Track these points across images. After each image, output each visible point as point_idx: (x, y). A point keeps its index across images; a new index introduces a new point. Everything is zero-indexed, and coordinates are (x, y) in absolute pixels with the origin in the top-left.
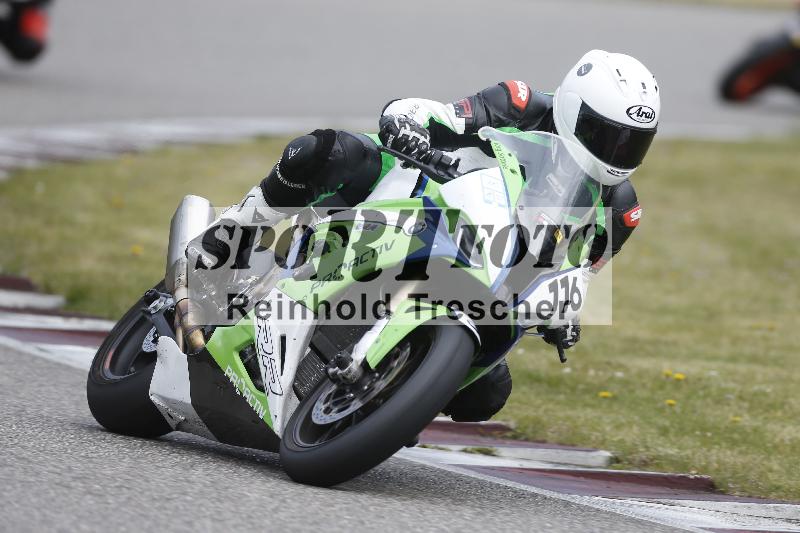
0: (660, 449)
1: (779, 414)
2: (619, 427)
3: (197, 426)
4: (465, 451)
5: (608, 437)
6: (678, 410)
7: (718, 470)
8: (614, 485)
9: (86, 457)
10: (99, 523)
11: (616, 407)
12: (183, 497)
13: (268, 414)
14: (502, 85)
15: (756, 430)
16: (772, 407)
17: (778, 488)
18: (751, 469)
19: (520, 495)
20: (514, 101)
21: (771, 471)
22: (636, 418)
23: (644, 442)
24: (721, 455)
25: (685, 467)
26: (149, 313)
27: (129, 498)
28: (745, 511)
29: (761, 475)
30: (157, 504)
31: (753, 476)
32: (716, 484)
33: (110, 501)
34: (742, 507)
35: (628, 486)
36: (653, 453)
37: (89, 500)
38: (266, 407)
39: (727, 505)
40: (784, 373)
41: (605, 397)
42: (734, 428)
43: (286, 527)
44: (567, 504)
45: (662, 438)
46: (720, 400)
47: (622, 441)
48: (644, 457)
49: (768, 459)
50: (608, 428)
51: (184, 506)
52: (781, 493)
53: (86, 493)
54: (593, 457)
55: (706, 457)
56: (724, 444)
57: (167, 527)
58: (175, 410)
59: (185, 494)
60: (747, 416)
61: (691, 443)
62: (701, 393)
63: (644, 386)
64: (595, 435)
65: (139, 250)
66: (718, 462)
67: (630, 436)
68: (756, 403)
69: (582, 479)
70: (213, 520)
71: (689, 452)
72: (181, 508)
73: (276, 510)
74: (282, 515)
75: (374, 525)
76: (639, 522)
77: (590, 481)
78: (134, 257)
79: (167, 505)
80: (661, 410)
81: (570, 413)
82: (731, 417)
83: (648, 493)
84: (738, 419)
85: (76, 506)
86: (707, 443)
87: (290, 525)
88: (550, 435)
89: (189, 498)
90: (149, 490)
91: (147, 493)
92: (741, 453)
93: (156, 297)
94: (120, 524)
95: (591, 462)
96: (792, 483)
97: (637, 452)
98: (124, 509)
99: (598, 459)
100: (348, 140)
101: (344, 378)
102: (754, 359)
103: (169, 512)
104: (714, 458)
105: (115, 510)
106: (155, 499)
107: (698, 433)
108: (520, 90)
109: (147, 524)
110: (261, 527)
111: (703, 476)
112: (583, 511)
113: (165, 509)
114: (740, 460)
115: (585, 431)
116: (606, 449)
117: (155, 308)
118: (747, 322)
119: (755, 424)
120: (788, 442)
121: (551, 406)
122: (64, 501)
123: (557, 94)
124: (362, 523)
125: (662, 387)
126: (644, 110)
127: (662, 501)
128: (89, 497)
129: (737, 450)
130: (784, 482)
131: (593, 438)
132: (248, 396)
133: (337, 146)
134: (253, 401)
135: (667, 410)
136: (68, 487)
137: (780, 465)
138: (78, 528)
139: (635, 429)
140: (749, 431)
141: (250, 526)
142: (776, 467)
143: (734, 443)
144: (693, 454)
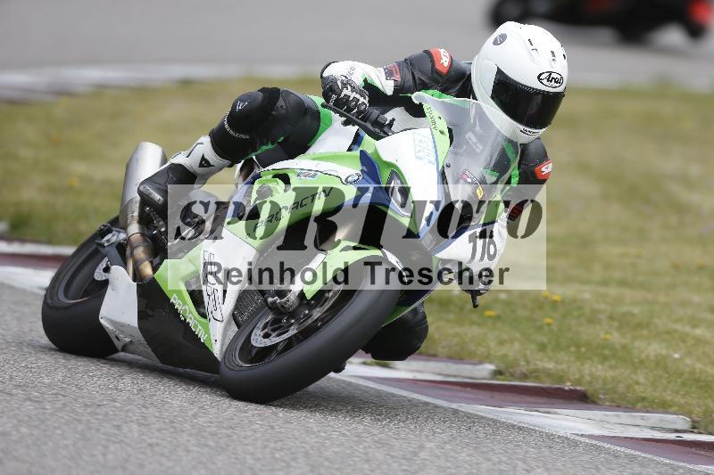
0: (538, 363)
1: (645, 332)
2: (501, 343)
3: (141, 348)
4: (365, 363)
5: (492, 352)
6: (555, 328)
7: (590, 383)
8: (497, 395)
9: (26, 367)
10: (36, 427)
11: (499, 325)
12: (114, 404)
13: (209, 338)
14: (427, 52)
15: (624, 347)
16: (639, 326)
17: (644, 399)
18: (619, 382)
19: (413, 404)
20: (437, 67)
21: (637, 383)
22: (518, 335)
23: (525, 356)
24: (593, 369)
25: (561, 379)
26: (102, 246)
27: (64, 405)
28: (615, 420)
29: (628, 387)
30: (89, 410)
31: (621, 388)
32: (589, 395)
33: (48, 407)
34: (611, 416)
35: (510, 396)
36: (532, 367)
37: (29, 406)
38: (207, 331)
39: (597, 414)
40: (650, 296)
41: (490, 317)
42: (606, 345)
43: (205, 431)
44: (456, 412)
45: (541, 354)
46: (593, 319)
47: (505, 356)
48: (524, 370)
49: (635, 372)
50: (492, 344)
51: (113, 411)
52: (647, 404)
53: (26, 400)
54: (478, 370)
55: (580, 371)
56: (596, 359)
57: (98, 430)
58: (122, 332)
59: (114, 401)
60: (616, 334)
61: (566, 358)
62: (576, 313)
63: (525, 307)
64: (481, 350)
65: (75, 182)
66: (591, 375)
67: (512, 351)
68: (624, 322)
69: (469, 389)
70: (140, 424)
71: (564, 366)
72: (111, 413)
73: (195, 416)
74: (201, 420)
75: (283, 430)
76: (520, 429)
77: (475, 391)
78: (71, 189)
79: (98, 411)
80: (540, 328)
81: (458, 330)
82: (602, 335)
83: (529, 403)
84: (608, 336)
85: (17, 412)
86: (581, 358)
87: (208, 430)
88: (441, 350)
89: (117, 404)
90: (83, 397)
91: (80, 400)
92: (611, 367)
93: (109, 231)
94: (55, 428)
95: (479, 374)
96: (656, 394)
97: (519, 365)
98: (60, 414)
99: (483, 372)
100: (291, 98)
101: (282, 306)
102: (623, 283)
103: (100, 417)
104: (587, 372)
105: (52, 414)
106: (86, 405)
107: (573, 349)
108: (443, 57)
109: (80, 427)
110: (183, 431)
111: (578, 388)
112: (469, 418)
113: (97, 414)
114: (610, 374)
115: (472, 347)
116: (491, 363)
117: (108, 241)
118: (616, 250)
119: (624, 341)
120: (652, 358)
121: (441, 324)
122: (6, 407)
123: (475, 62)
124: (272, 427)
125: (541, 307)
126: (553, 75)
127: (540, 410)
128: (28, 403)
129: (607, 364)
130: (649, 393)
131: (479, 352)
132: (191, 322)
133: (281, 102)
134: (196, 326)
135: (546, 328)
136: (11, 395)
137: (646, 378)
138: (18, 431)
139: (517, 345)
140: (618, 347)
141: (172, 430)
142: (642, 380)
143: (604, 359)
144: (569, 367)
